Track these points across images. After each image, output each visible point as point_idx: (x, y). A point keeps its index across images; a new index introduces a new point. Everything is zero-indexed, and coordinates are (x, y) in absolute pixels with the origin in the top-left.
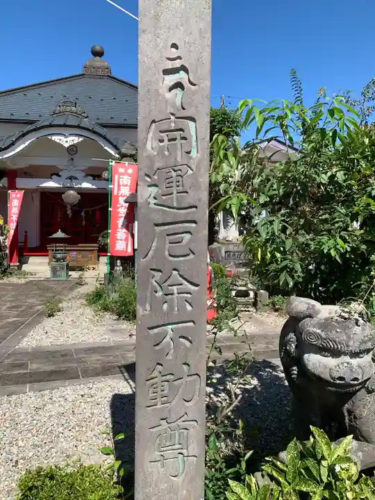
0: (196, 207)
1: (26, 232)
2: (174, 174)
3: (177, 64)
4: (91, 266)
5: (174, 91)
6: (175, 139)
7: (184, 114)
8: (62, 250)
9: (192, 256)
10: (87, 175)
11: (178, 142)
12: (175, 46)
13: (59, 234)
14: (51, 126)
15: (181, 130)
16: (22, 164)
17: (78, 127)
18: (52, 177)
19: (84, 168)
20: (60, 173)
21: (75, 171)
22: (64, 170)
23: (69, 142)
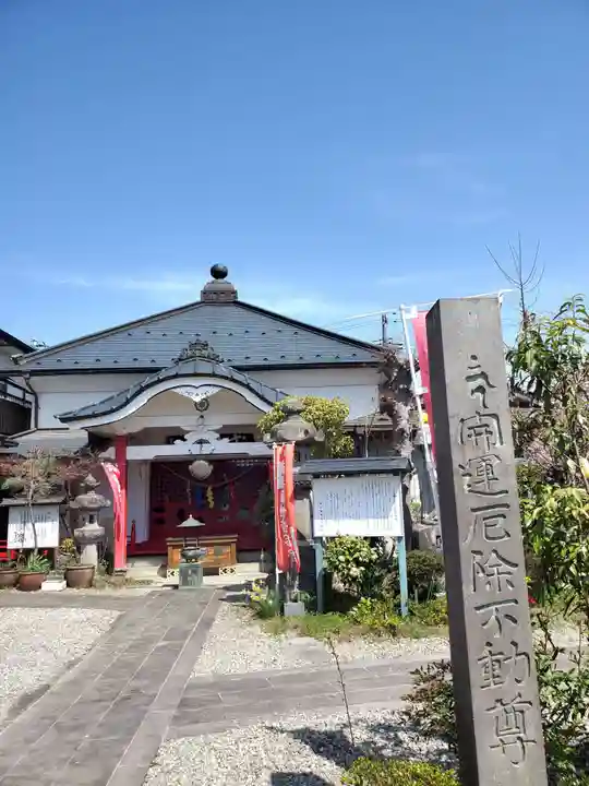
0: (507, 492)
1: (134, 522)
2: (484, 464)
3: (477, 371)
4: (228, 568)
5: (476, 394)
6: (480, 434)
7: (487, 411)
8: (194, 545)
9: (506, 538)
10: (222, 436)
11: (484, 436)
12: (474, 357)
13: (191, 522)
14: (176, 376)
15: (487, 425)
16: (135, 428)
17: (213, 375)
18: (175, 442)
19: (218, 428)
20: (186, 436)
21: (206, 432)
22: (191, 431)
23: (200, 395)
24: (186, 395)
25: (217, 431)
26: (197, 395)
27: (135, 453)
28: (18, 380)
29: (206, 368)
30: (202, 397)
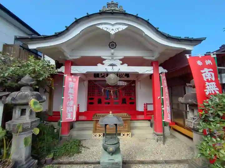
4: (126, 134)
10: (124, 63)
18: (98, 65)
19: (121, 58)
20: (104, 62)
21: (115, 60)
22: (106, 59)
23: (115, 30)
24: (106, 29)
25: (120, 60)
26: (113, 30)
27: (75, 69)
30: (116, 31)
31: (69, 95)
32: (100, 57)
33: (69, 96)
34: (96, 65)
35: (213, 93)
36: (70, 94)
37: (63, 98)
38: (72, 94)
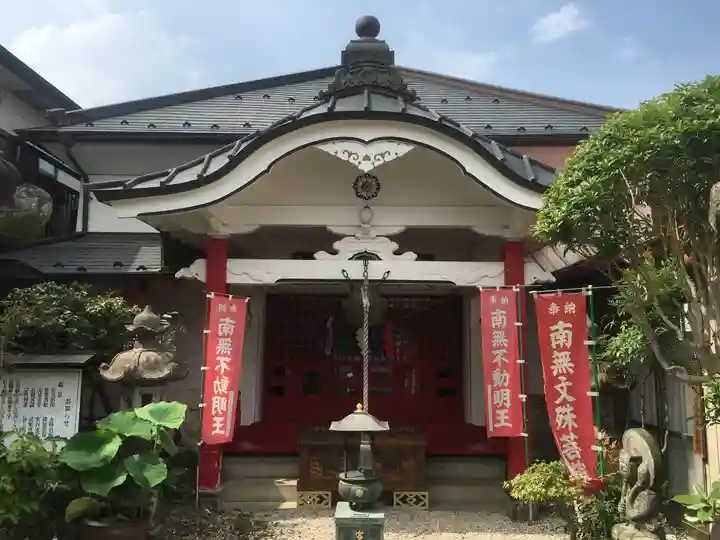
4: (411, 494)
10: (403, 249)
13: (360, 421)
18: (315, 255)
19: (396, 231)
20: (337, 245)
21: (373, 239)
22: (345, 236)
23: (372, 159)
24: (344, 157)
25: (392, 238)
26: (367, 158)
27: (245, 272)
28: (57, 150)
29: (381, 104)
30: (377, 164)
31: (218, 358)
32: (323, 228)
33: (218, 362)
34: (310, 256)
35: (565, 372)
36: (220, 355)
37: (203, 368)
38: (225, 355)
